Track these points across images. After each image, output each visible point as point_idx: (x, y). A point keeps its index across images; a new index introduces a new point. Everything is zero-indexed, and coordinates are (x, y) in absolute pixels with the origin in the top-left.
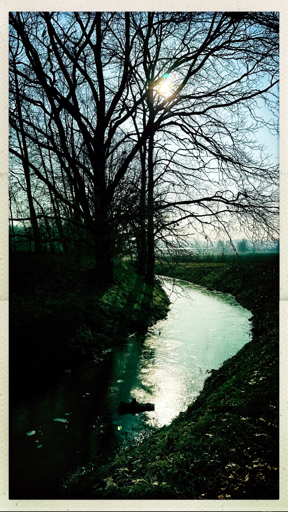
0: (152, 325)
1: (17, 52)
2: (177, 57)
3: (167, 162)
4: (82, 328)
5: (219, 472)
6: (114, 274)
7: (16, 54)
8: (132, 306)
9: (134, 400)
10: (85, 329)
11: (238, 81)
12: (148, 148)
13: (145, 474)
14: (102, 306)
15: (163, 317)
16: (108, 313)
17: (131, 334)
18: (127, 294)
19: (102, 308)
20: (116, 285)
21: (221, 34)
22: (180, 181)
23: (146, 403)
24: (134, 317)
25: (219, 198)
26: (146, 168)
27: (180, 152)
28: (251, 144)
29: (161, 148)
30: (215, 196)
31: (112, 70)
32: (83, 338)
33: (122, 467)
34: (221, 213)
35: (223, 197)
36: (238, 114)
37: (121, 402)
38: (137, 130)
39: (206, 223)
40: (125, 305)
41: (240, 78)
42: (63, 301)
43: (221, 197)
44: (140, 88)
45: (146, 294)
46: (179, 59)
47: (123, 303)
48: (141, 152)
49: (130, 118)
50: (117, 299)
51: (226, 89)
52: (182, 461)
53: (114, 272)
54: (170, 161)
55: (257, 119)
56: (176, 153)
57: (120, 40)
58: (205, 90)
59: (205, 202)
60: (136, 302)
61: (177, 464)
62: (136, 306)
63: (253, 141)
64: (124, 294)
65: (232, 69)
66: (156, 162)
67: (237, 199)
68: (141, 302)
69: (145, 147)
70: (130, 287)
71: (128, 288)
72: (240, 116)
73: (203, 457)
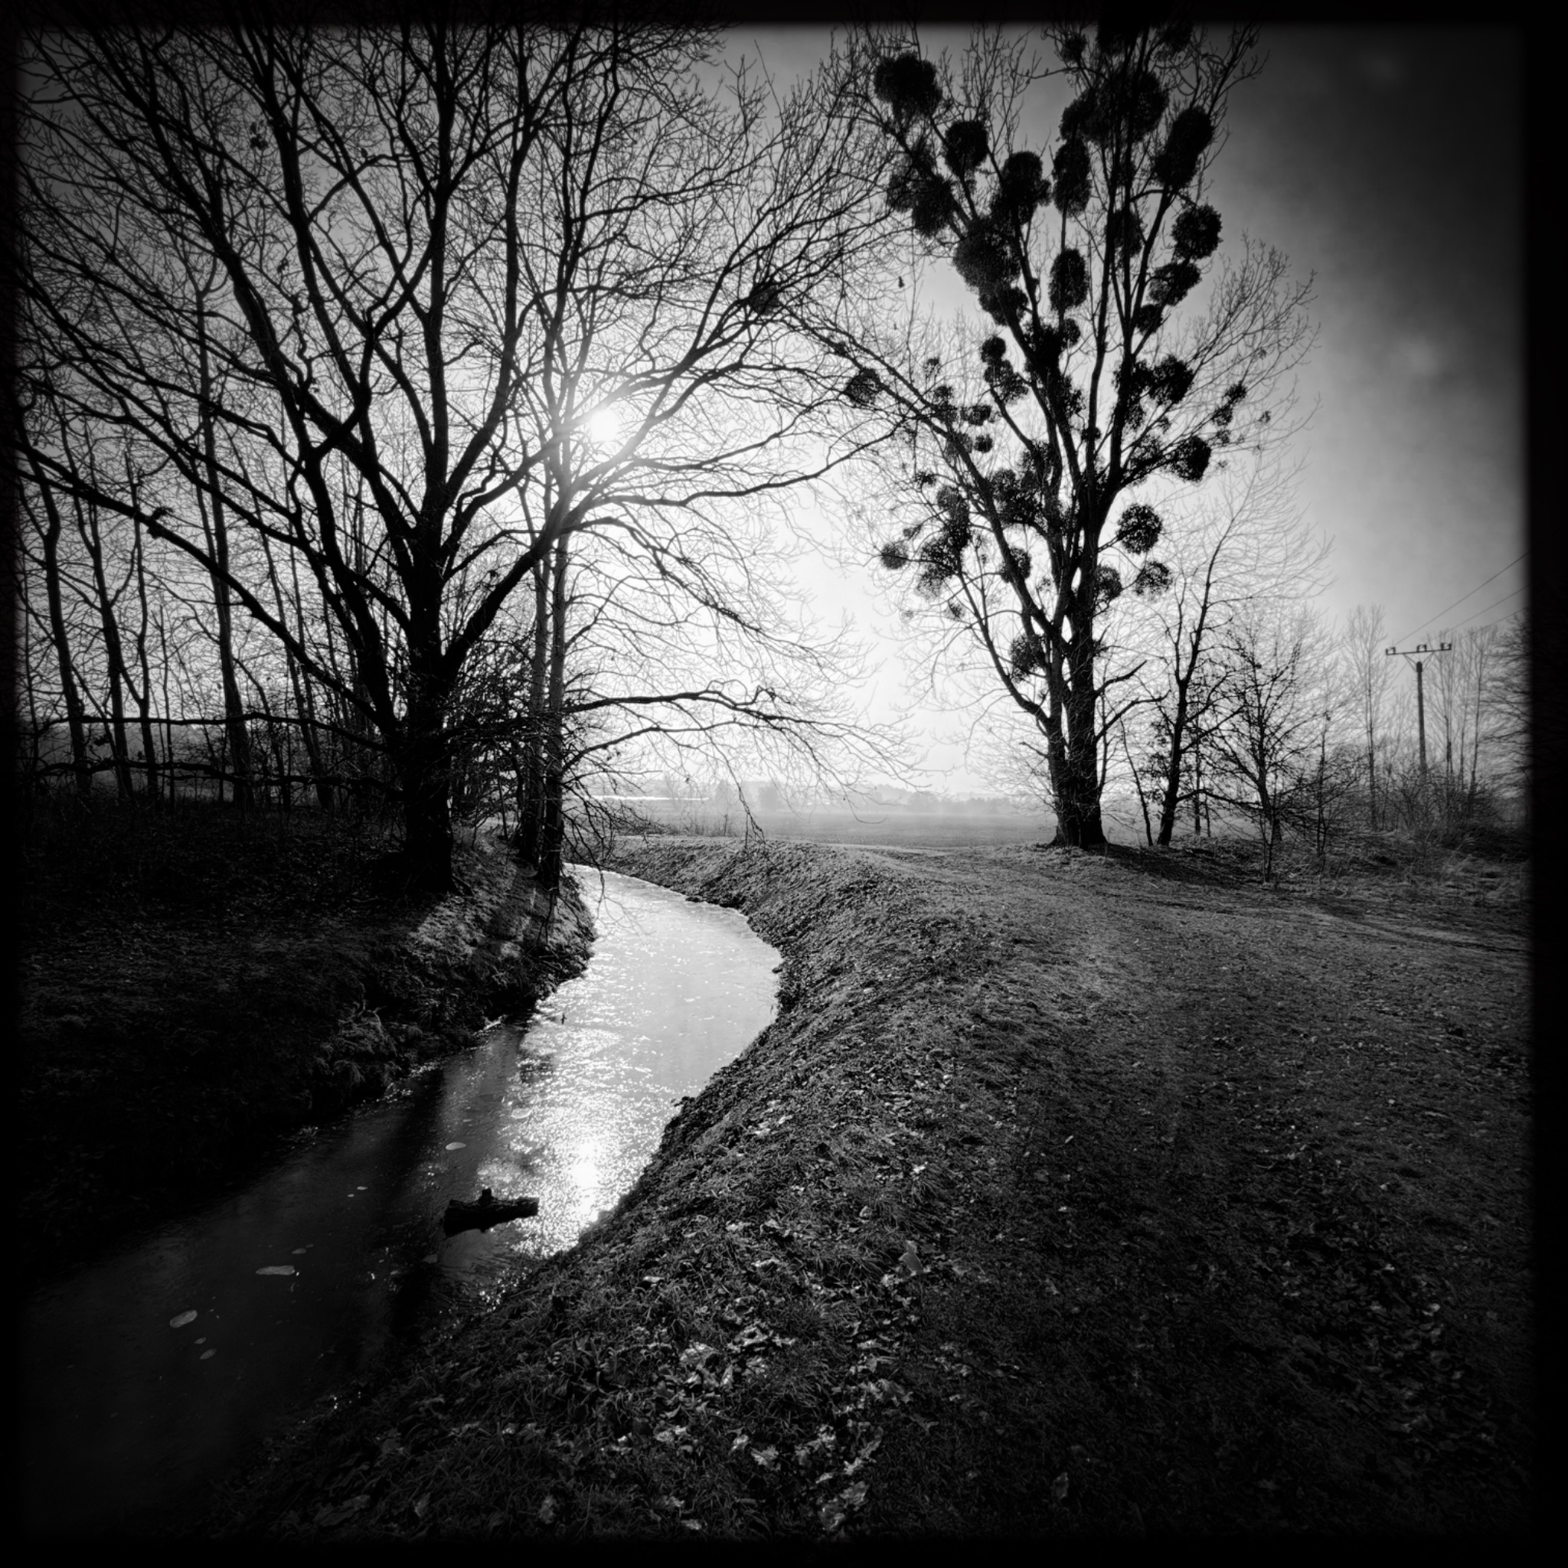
0: (546, 994)
1: (209, 283)
2: (628, 370)
3: (600, 602)
4: (358, 1011)
5: (666, 1372)
6: (453, 865)
7: (207, 290)
8: (496, 951)
9: (487, 1193)
10: (365, 1015)
11: (762, 444)
12: (553, 564)
13: (486, 1407)
14: (418, 953)
15: (575, 973)
16: (431, 971)
17: (492, 1019)
18: (486, 918)
19: (416, 958)
20: (459, 894)
21: (725, 342)
22: (630, 647)
23: (516, 1197)
24: (502, 977)
25: (716, 696)
26: (549, 612)
27: (629, 581)
28: (783, 588)
29: (587, 567)
30: (707, 691)
31: (470, 373)
32: (356, 1039)
33: (428, 1393)
34: (721, 728)
35: (725, 693)
36: (759, 515)
37: (452, 1202)
38: (528, 519)
39: (688, 746)
40: (480, 947)
41: (765, 439)
42: (305, 942)
43: (720, 694)
44: (539, 425)
45: (535, 917)
46: (633, 378)
47: (473, 943)
48: (536, 573)
49: (513, 492)
50: (457, 932)
51: (735, 459)
52: (579, 1361)
53: (456, 861)
54: (607, 600)
55: (800, 533)
56: (621, 582)
57: (494, 306)
58: (691, 454)
59: (685, 703)
60: (510, 938)
61: (569, 1368)
62: (507, 949)
63: (787, 580)
64: (477, 919)
65: (747, 418)
66: (572, 599)
67: (754, 702)
68: (520, 938)
69: (547, 564)
70: (495, 898)
71: (491, 901)
72: (765, 519)
73: (632, 1339)
